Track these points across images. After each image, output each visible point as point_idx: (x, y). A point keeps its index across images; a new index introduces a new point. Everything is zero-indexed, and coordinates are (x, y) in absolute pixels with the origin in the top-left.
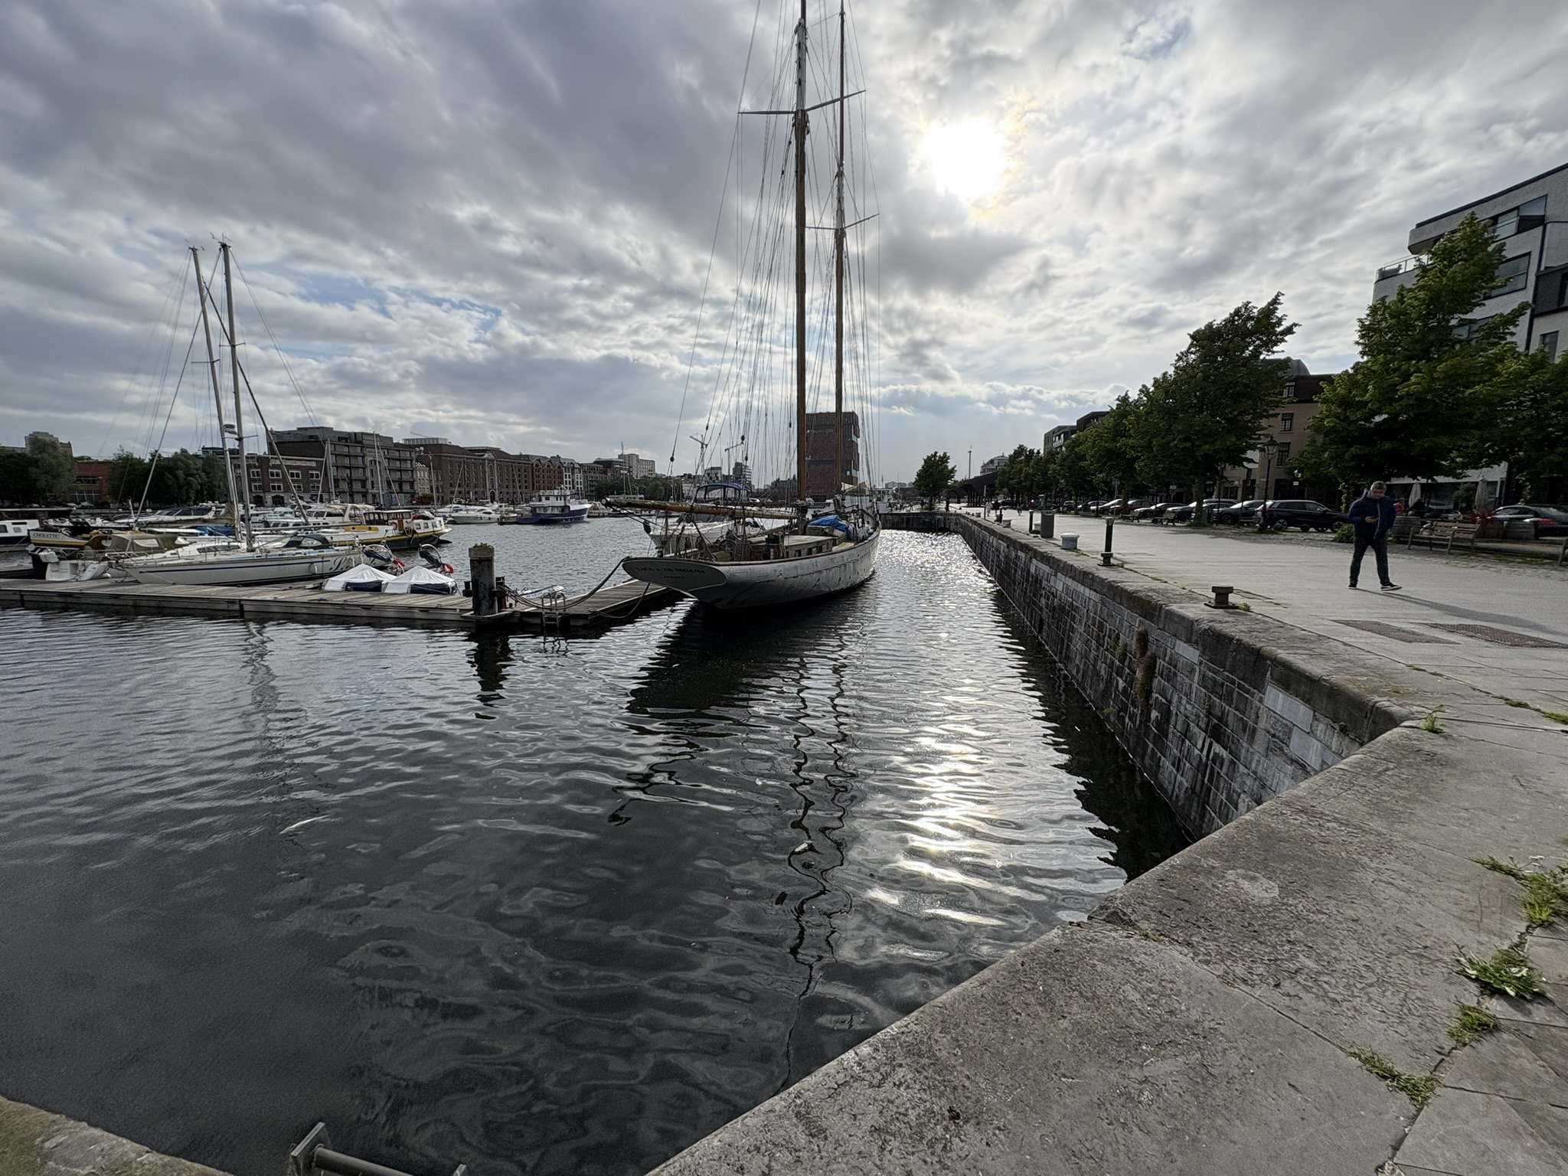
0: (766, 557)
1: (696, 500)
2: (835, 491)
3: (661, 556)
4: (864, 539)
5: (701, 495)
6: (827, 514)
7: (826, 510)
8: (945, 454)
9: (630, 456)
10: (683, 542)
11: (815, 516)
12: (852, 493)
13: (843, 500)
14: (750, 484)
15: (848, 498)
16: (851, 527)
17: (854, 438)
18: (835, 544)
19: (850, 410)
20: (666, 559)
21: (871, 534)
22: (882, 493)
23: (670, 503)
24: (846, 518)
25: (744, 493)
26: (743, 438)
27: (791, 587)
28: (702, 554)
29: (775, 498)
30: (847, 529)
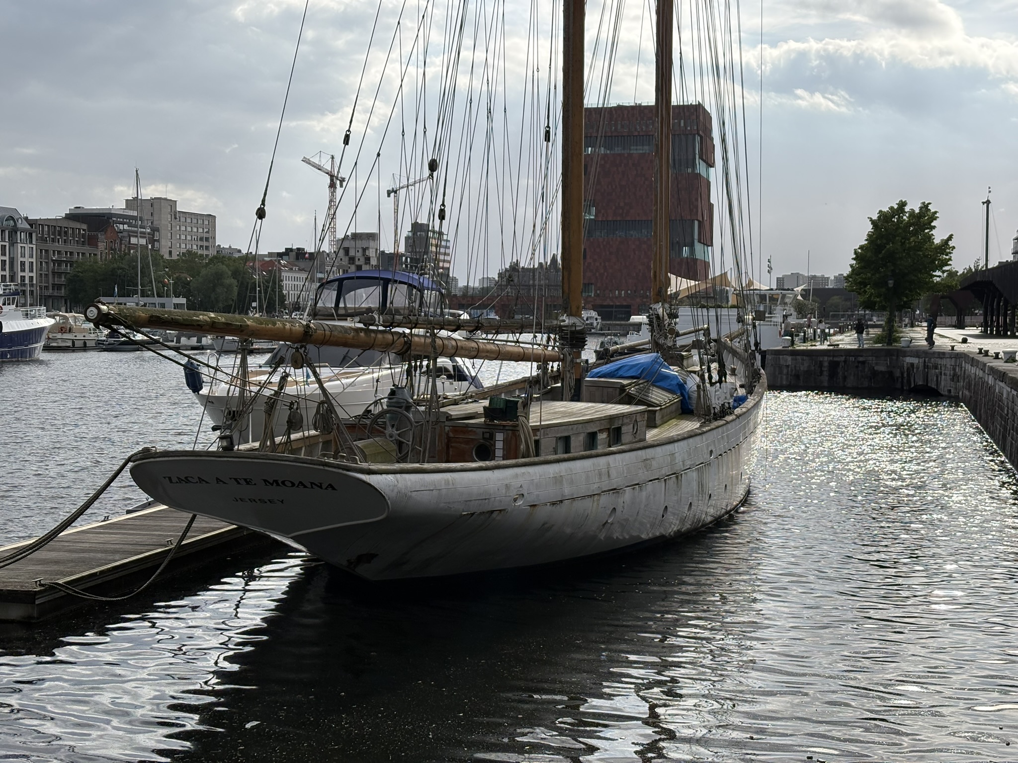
0: (485, 452)
1: (314, 314)
2: (651, 294)
3: (229, 448)
4: (725, 411)
5: (328, 299)
6: (633, 350)
7: (631, 340)
8: (925, 207)
9: (155, 203)
10: (282, 414)
11: (604, 355)
12: (696, 300)
13: (673, 316)
14: (446, 275)
15: (685, 312)
16: (692, 382)
17: (701, 168)
18: (652, 425)
19: (691, 100)
20: (241, 455)
21: (740, 400)
22: (768, 300)
23: (253, 318)
24: (679, 360)
25: (430, 296)
26: (433, 166)
27: (545, 528)
28: (327, 444)
29: (504, 309)
30: (681, 387)
